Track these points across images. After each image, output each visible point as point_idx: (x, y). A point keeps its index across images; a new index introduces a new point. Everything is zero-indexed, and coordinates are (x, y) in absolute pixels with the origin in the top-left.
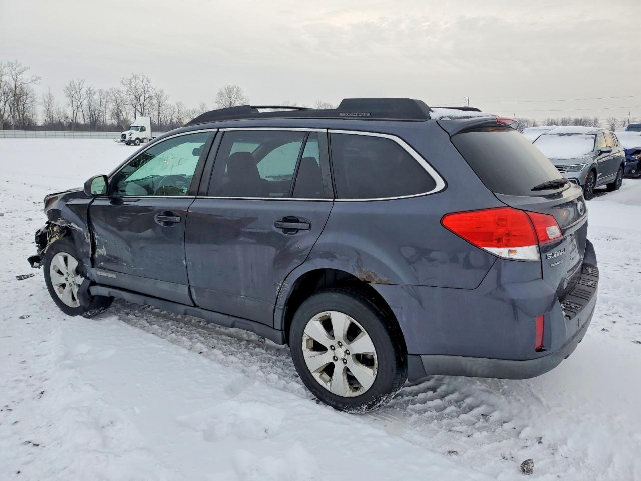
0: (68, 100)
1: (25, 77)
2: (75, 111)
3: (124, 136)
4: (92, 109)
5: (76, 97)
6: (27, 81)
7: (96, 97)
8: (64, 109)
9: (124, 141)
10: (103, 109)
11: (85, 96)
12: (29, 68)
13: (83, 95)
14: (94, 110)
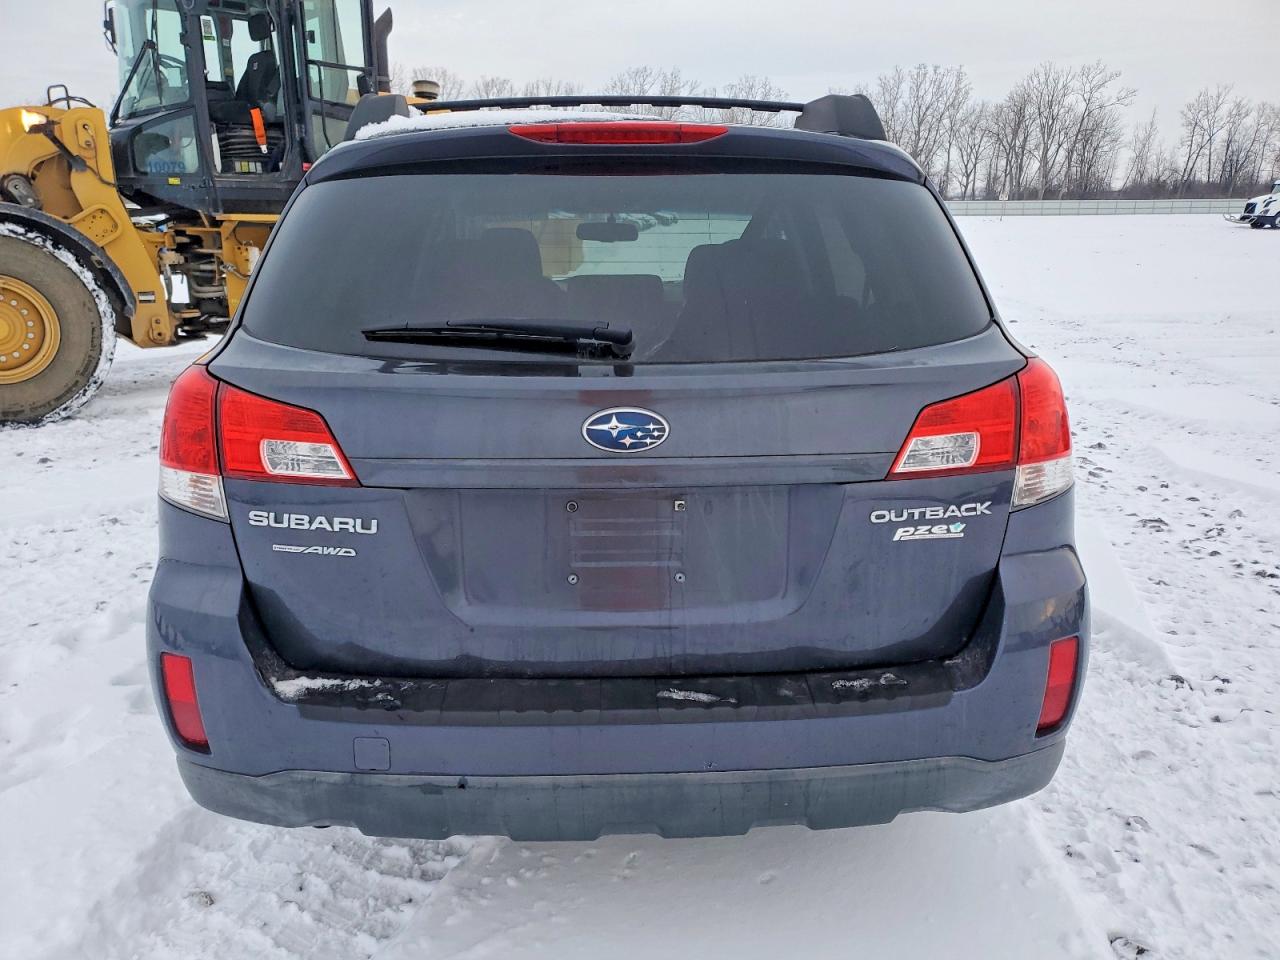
0: (1185, 132)
1: (1108, 94)
2: (1194, 156)
3: (1250, 208)
4: (1234, 146)
5: (1205, 124)
6: (1109, 100)
7: (1249, 121)
8: (1171, 151)
9: (1248, 217)
10: (1257, 146)
11: (1225, 120)
12: (1118, 75)
13: (1222, 119)
14: (1239, 151)
